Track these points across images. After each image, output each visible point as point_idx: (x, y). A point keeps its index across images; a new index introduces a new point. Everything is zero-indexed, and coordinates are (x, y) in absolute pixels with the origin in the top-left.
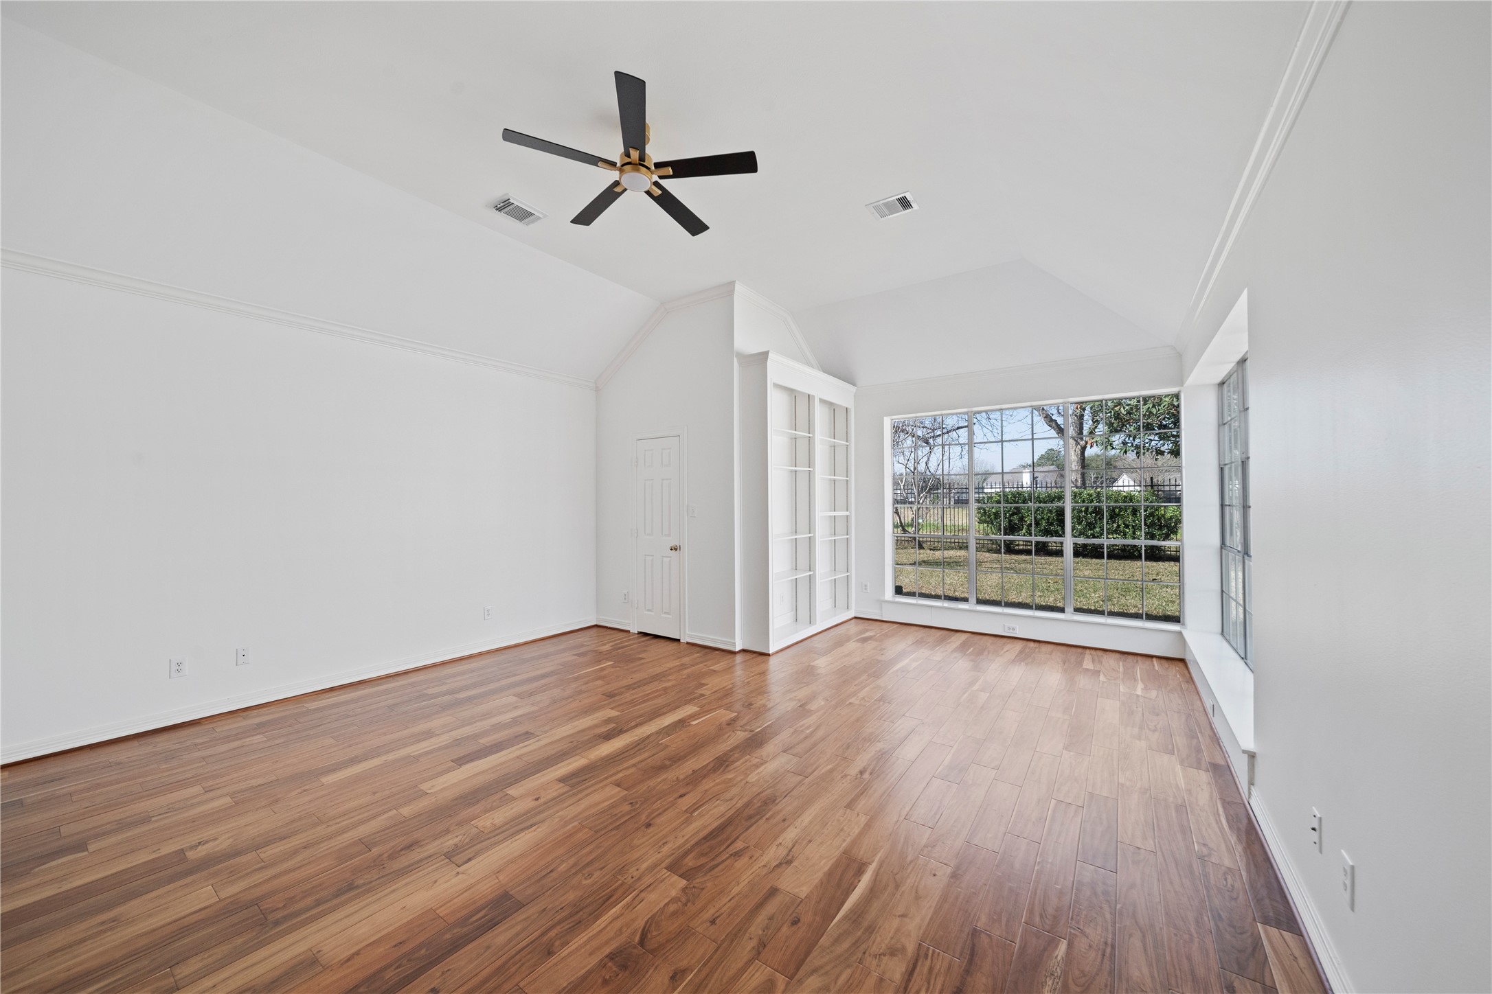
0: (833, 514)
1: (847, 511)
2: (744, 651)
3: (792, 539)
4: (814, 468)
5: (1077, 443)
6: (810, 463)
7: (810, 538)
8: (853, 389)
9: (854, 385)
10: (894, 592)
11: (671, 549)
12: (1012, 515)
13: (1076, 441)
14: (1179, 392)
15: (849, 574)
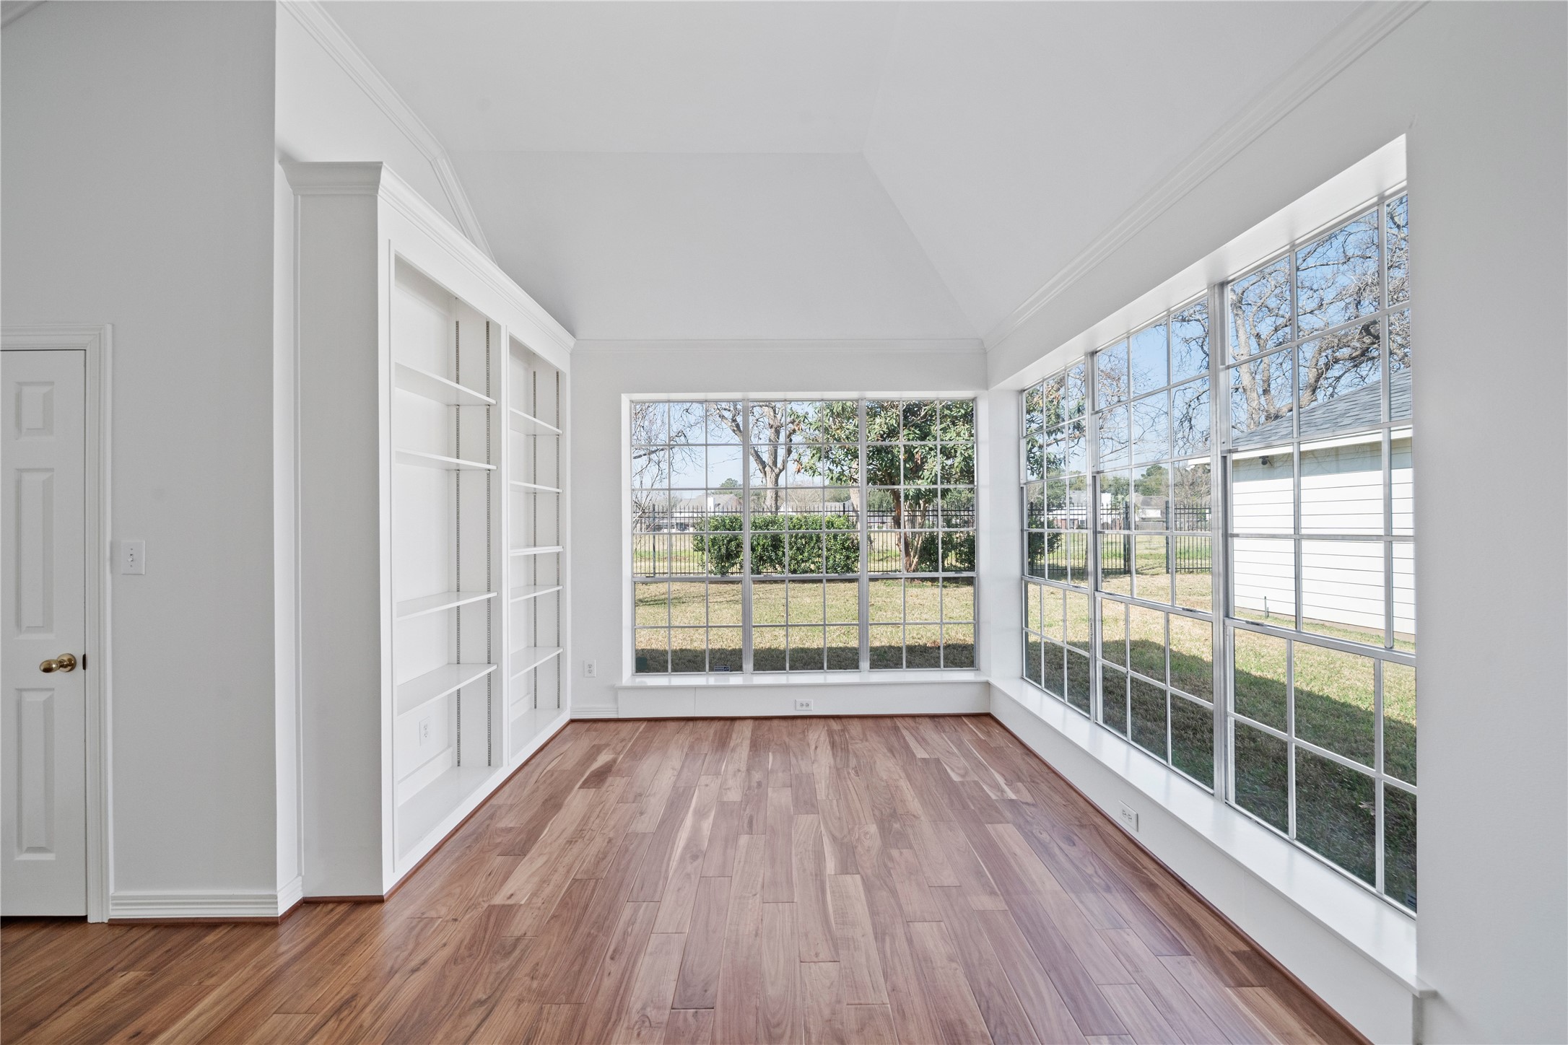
0: (532, 551)
1: (558, 545)
2: (308, 903)
3: (449, 610)
4: (498, 463)
5: (773, 470)
6: (491, 453)
7: (489, 600)
8: (570, 341)
9: (572, 332)
10: (634, 669)
11: (48, 670)
12: (730, 541)
13: (772, 468)
14: (974, 400)
15: (561, 650)
